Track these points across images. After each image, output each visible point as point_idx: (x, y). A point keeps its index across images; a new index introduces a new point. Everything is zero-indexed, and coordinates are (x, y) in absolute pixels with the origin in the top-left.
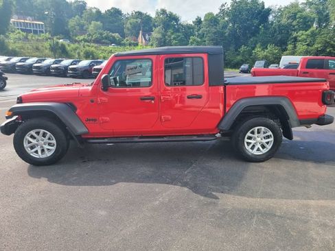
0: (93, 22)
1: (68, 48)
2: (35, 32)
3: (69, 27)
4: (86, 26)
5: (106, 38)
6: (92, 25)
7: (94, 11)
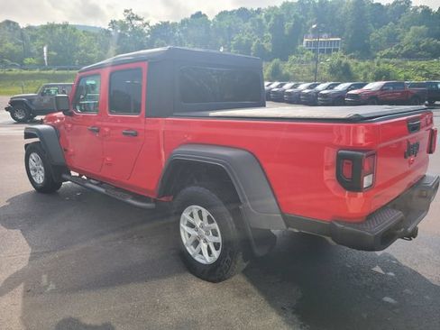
0: (412, 28)
1: (354, 68)
2: (329, 51)
3: (372, 39)
4: (402, 35)
5: (425, 48)
6: (410, 33)
7: (420, 10)
